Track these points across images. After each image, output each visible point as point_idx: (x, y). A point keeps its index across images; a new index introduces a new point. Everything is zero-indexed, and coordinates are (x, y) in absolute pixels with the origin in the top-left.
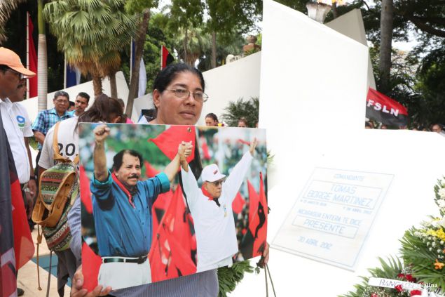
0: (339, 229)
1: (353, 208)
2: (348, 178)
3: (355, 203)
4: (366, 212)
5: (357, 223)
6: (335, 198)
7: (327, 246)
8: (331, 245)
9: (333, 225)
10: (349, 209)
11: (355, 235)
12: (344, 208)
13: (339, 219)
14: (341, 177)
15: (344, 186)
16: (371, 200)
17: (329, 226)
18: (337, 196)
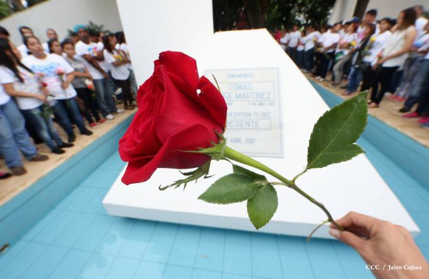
0: (254, 123)
1: (257, 103)
2: (240, 76)
3: (257, 98)
4: (269, 104)
5: (267, 115)
6: (237, 96)
7: (251, 141)
8: (255, 139)
9: (247, 121)
10: (254, 104)
11: (271, 126)
12: (250, 104)
13: (250, 115)
14: (233, 76)
15: (240, 85)
16: (269, 93)
17: (244, 123)
18: (238, 94)
